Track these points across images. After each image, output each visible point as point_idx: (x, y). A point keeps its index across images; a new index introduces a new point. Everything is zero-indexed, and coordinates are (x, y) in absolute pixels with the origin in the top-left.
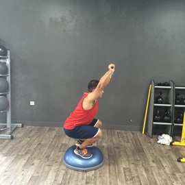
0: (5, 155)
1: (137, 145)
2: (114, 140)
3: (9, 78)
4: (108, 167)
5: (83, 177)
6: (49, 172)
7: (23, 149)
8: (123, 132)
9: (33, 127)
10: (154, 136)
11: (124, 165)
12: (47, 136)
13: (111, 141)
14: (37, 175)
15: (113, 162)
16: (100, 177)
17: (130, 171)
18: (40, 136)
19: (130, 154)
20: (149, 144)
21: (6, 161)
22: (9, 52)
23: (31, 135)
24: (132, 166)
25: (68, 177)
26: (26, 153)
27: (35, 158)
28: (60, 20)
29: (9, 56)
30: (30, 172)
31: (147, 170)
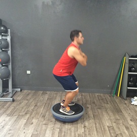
0: (8, 115)
1: (115, 106)
2: (96, 102)
3: (9, 52)
4: (94, 125)
5: (75, 134)
6: (46, 130)
7: (23, 110)
8: (102, 95)
9: (30, 91)
10: (127, 98)
11: (107, 123)
12: (42, 99)
13: (94, 103)
14: (36, 133)
15: (98, 121)
16: (89, 134)
17: (113, 129)
18: (35, 98)
19: (111, 114)
20: (125, 105)
21: (10, 120)
22: (9, 30)
23: (28, 98)
24: (114, 124)
25: (63, 134)
26: (26, 114)
27: (33, 118)
28: (51, 3)
29: (9, 33)
30: (31, 130)
31: (127, 128)
